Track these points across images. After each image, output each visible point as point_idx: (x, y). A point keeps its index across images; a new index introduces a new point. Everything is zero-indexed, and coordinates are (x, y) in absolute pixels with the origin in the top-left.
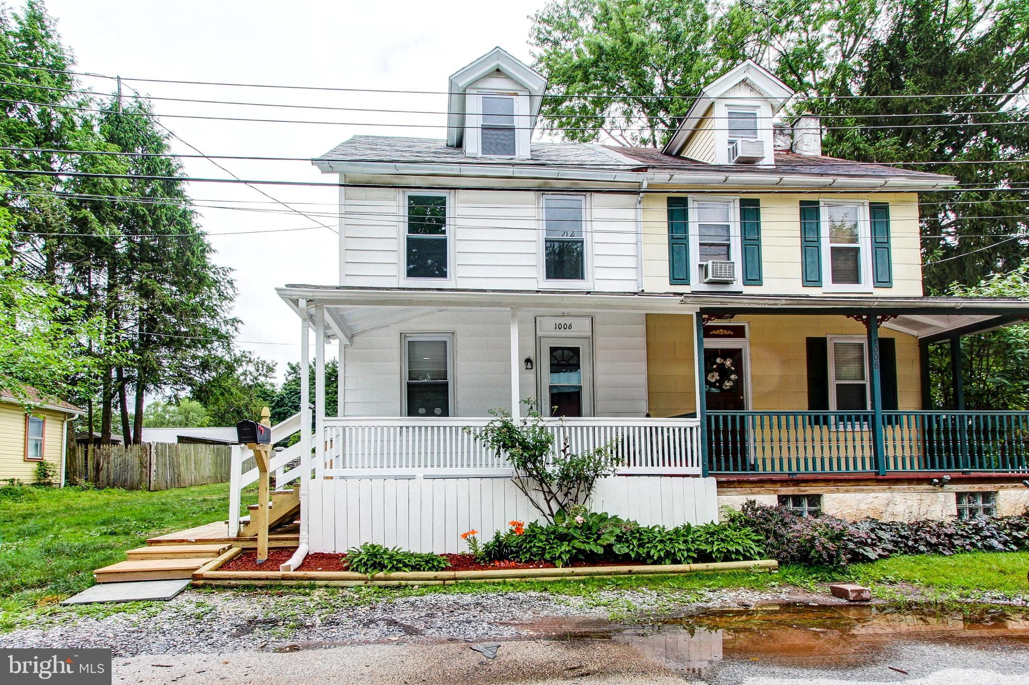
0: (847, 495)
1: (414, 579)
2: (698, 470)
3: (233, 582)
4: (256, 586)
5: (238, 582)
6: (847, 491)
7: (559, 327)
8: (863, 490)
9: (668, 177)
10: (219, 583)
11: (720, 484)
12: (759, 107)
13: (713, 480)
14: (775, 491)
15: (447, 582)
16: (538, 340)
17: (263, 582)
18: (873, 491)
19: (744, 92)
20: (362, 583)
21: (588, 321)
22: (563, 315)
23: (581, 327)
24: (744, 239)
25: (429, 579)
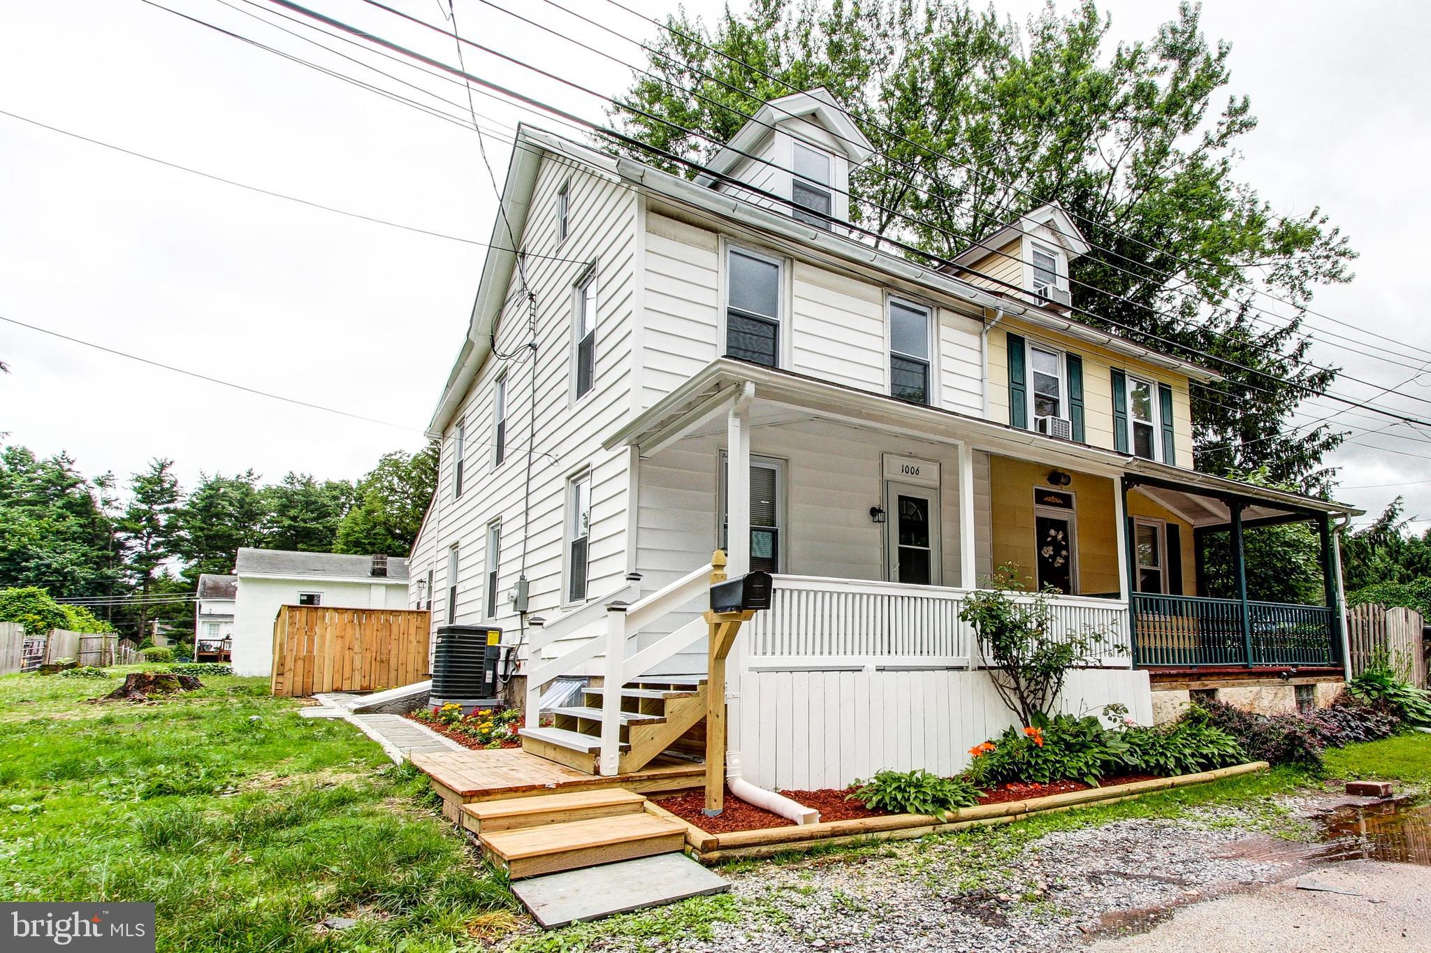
0: (1234, 689)
1: (986, 817)
2: (1127, 661)
3: (764, 849)
4: (799, 852)
5: (772, 848)
6: (1233, 685)
7: (906, 470)
8: (1242, 684)
9: (1023, 310)
10: (743, 852)
11: (1153, 678)
12: (1057, 254)
13: (1145, 674)
14: (1188, 686)
15: (1018, 817)
16: (886, 484)
17: (805, 844)
18: (1249, 685)
19: (1046, 235)
20: (929, 829)
21: (936, 468)
22: (910, 456)
23: (930, 473)
24: (1071, 397)
25: (1000, 815)
